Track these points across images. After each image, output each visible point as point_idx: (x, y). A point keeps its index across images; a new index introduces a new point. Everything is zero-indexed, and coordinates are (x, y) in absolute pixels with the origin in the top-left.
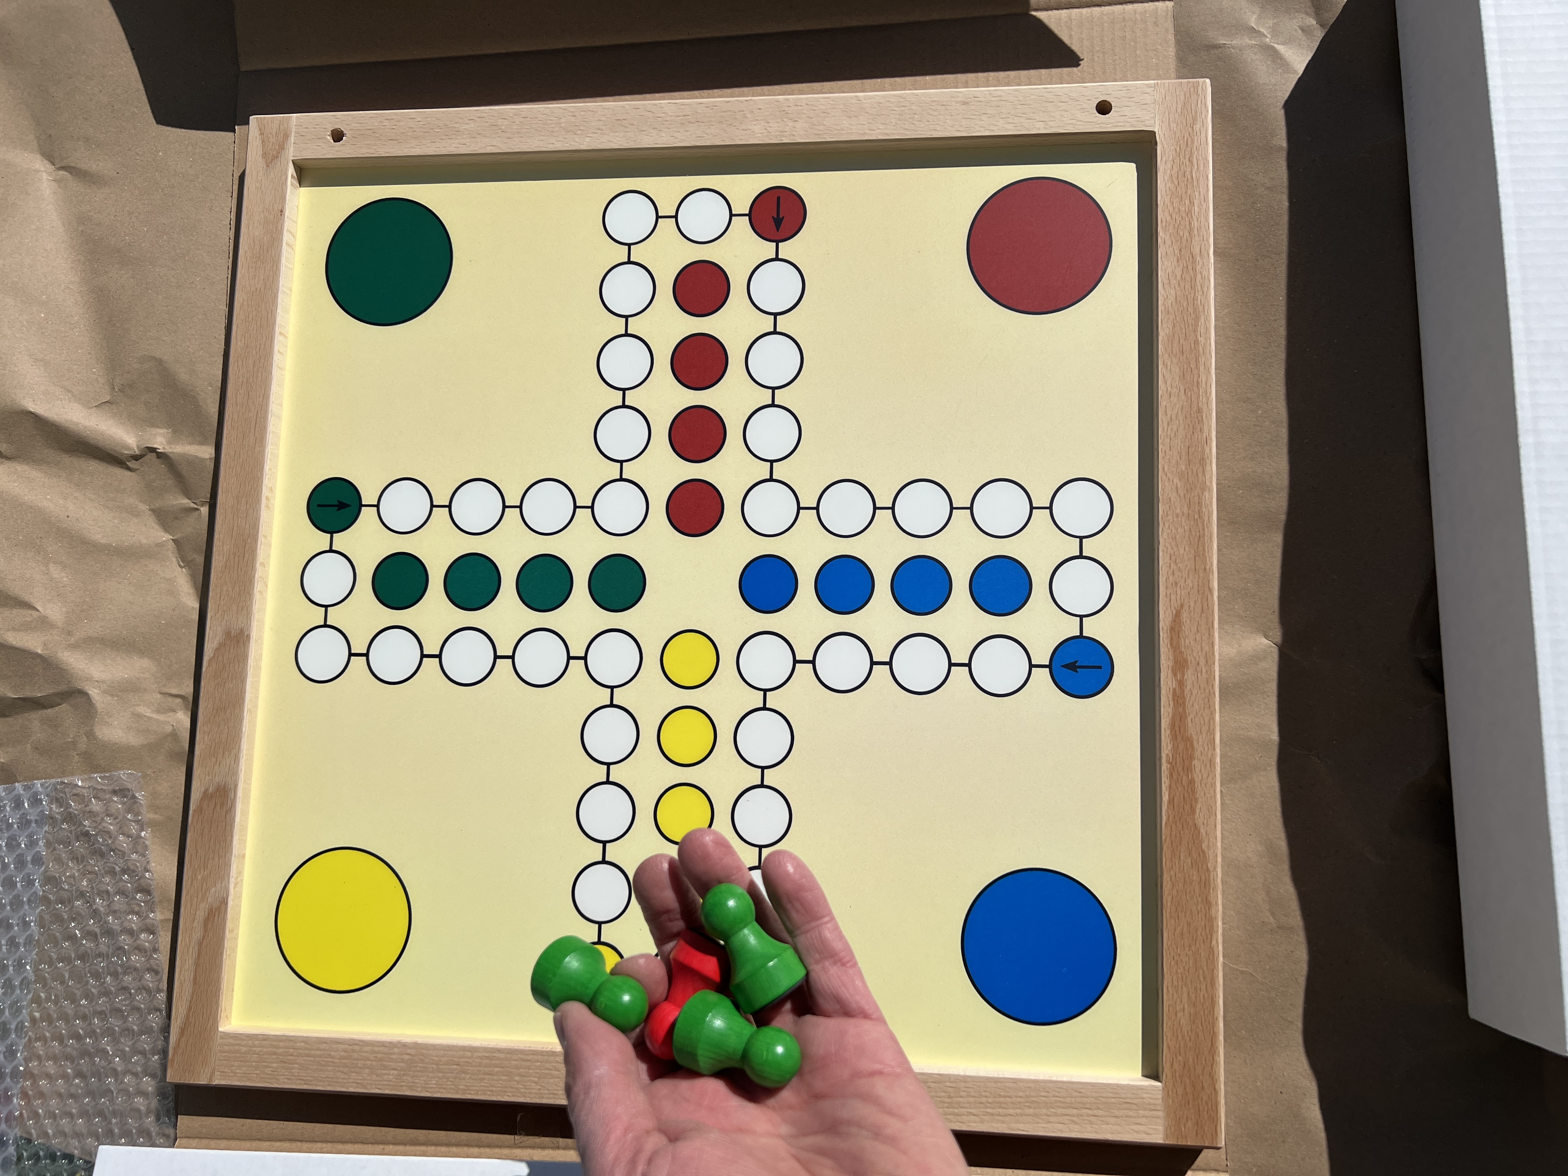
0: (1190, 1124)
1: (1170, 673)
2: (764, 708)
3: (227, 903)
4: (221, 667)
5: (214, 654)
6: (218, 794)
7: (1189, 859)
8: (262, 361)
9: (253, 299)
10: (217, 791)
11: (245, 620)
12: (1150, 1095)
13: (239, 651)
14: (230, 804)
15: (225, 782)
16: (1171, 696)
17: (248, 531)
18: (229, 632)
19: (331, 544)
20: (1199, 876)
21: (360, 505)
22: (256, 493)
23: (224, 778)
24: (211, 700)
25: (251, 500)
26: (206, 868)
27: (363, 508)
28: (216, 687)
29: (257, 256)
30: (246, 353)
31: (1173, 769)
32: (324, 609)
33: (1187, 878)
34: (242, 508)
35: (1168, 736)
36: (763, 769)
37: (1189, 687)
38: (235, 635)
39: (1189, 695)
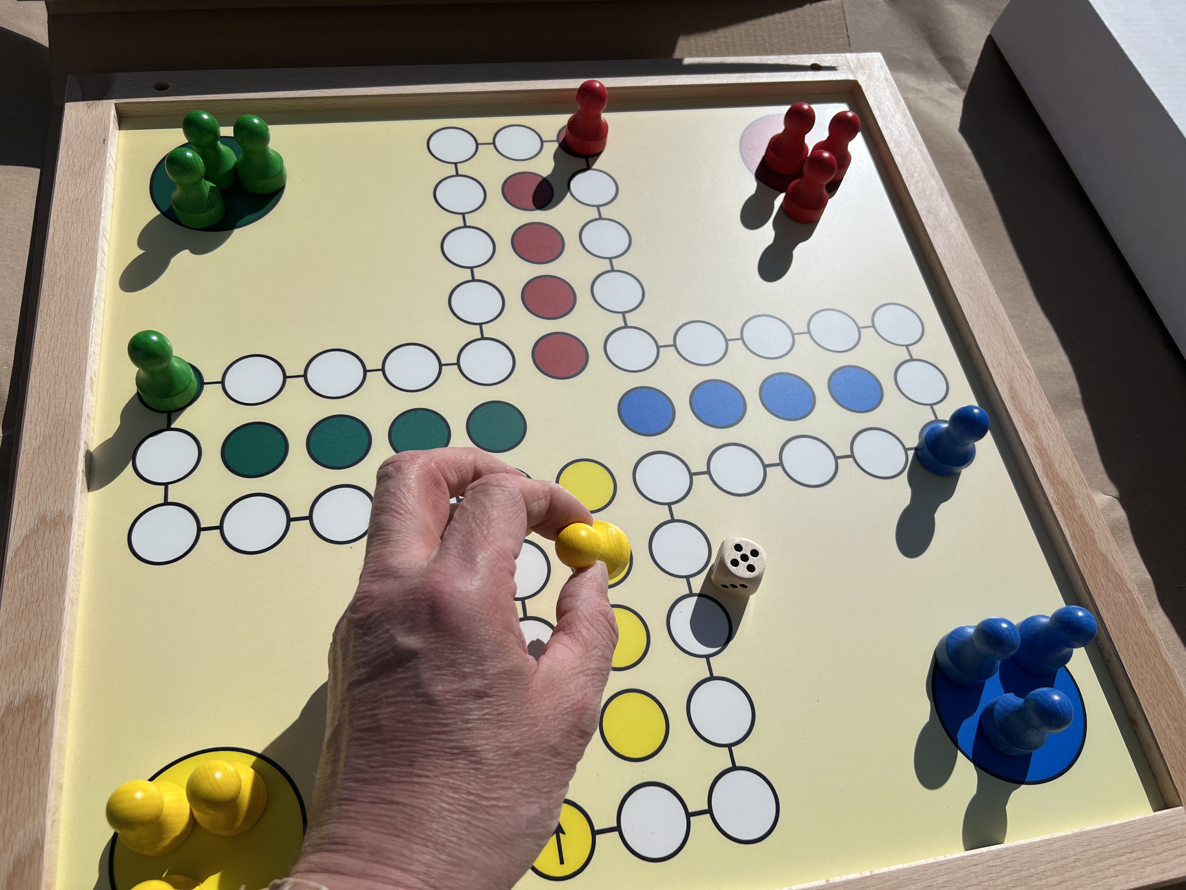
1: (1026, 432)
2: (673, 520)
3: (42, 847)
4: (33, 555)
5: (23, 542)
6: (27, 705)
7: (1110, 585)
8: (84, 257)
9: (73, 207)
10: (26, 702)
11: (66, 500)
12: (1178, 822)
13: (58, 535)
14: (45, 715)
15: (38, 690)
16: (1034, 450)
17: (68, 410)
18: (43, 516)
19: (170, 422)
20: (1125, 597)
21: (202, 383)
22: (78, 374)
23: (37, 684)
24: (18, 594)
25: (72, 381)
26: (10, 804)
27: (205, 386)
28: (26, 579)
29: (78, 173)
30: (65, 251)
31: (1062, 509)
32: (163, 487)
33: (1116, 601)
34: (61, 389)
35: (1046, 482)
36: (688, 578)
37: (1045, 441)
38: (52, 518)
39: (1047, 447)
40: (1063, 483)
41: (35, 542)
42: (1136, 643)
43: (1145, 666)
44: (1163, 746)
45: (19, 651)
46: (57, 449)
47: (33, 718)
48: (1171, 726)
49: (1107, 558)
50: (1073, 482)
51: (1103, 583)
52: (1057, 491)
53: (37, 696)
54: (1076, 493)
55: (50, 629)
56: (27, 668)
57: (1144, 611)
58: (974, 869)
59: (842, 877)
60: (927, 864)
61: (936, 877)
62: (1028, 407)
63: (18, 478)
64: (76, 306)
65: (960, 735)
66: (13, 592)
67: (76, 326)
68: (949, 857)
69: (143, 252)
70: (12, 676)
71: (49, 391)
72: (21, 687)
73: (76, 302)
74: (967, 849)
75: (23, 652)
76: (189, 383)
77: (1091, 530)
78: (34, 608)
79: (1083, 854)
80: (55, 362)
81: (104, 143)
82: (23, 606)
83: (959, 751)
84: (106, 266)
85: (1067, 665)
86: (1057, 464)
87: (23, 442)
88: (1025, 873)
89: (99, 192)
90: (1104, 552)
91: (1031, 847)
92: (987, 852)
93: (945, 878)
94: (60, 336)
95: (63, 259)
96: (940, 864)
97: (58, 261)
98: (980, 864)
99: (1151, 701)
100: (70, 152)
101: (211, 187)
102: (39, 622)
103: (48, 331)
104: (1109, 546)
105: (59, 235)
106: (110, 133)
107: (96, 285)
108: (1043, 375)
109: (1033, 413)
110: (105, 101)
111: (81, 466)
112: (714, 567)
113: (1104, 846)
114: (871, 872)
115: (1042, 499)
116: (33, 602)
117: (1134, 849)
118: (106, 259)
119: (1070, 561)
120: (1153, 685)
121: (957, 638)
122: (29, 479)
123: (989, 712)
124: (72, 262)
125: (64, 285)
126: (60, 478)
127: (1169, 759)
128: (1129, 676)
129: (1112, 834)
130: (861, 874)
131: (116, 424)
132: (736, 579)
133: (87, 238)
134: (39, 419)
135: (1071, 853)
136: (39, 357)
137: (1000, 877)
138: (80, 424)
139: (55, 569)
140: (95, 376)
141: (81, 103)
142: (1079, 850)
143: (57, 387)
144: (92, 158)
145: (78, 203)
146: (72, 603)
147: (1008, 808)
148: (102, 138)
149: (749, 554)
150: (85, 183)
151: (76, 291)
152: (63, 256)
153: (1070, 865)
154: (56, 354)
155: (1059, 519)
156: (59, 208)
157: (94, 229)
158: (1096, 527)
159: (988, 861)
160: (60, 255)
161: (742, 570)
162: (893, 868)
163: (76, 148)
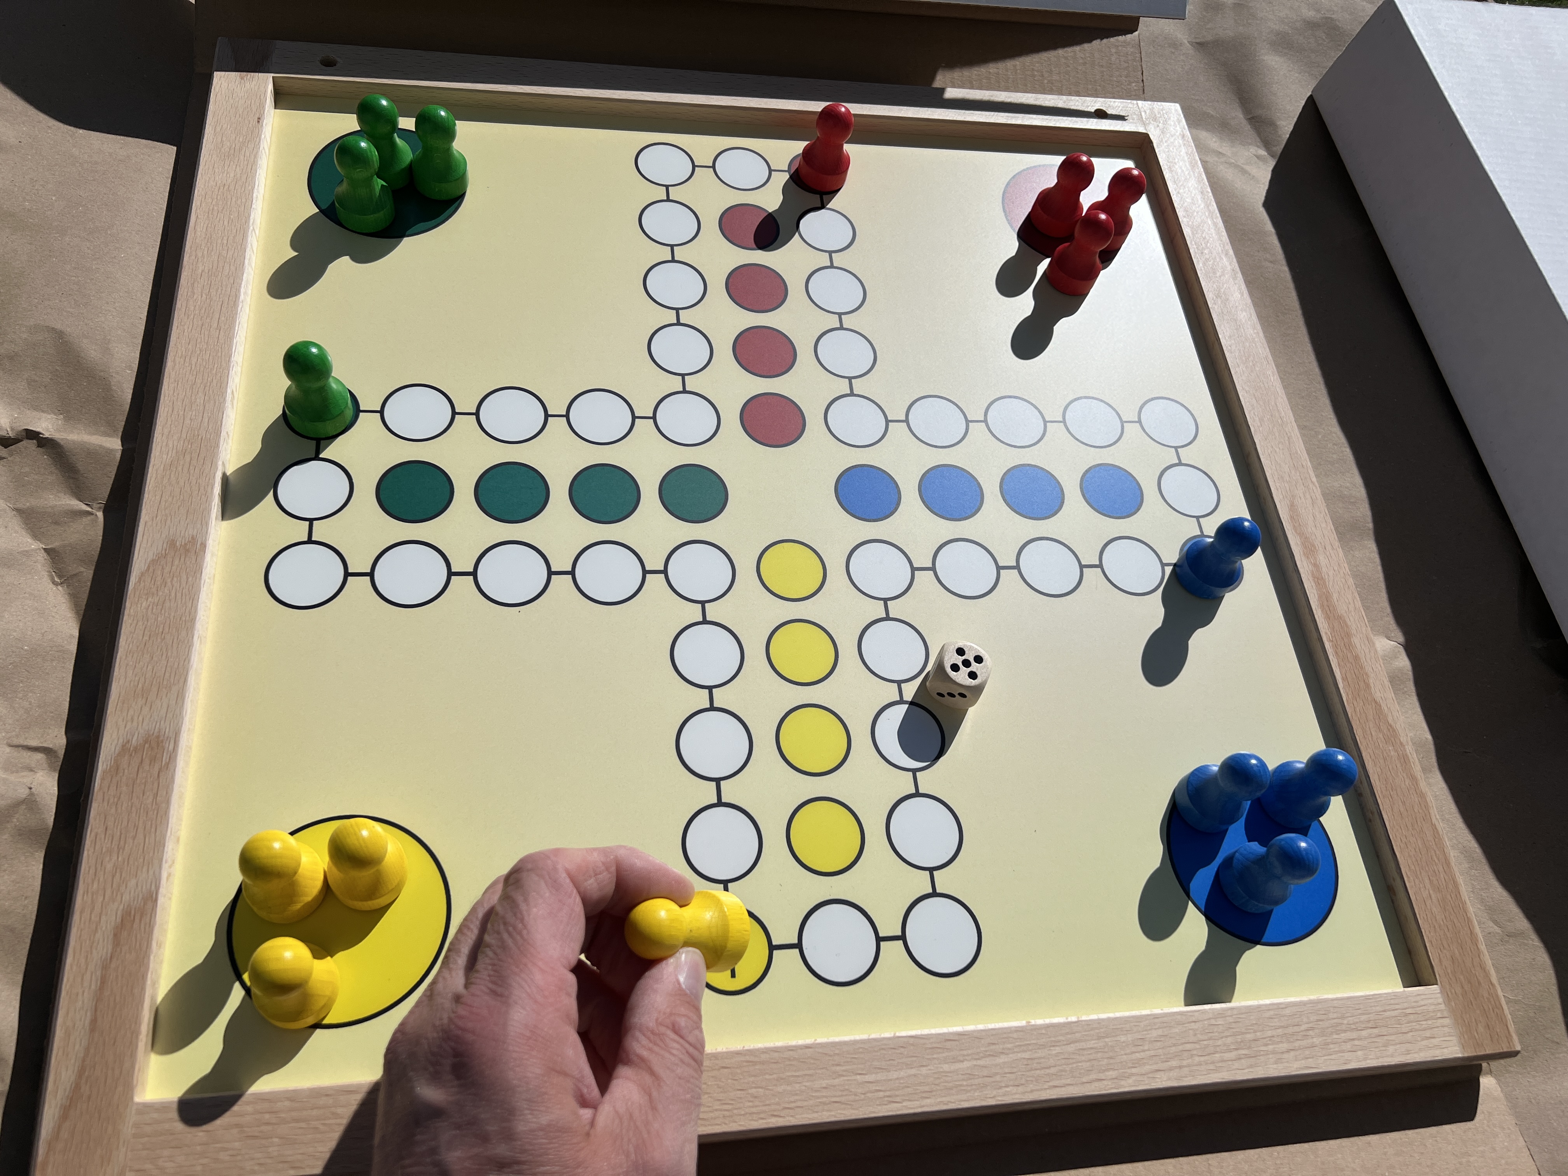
0: (1481, 1029)
1: (1303, 558)
2: (888, 618)
3: (156, 900)
4: (159, 583)
5: (149, 567)
6: (147, 746)
7: (1381, 736)
8: (230, 253)
9: (220, 193)
10: (146, 742)
11: (199, 526)
12: (1430, 1001)
13: (188, 563)
14: (166, 758)
15: (160, 729)
16: (1311, 579)
17: (206, 424)
18: (173, 540)
19: (318, 451)
20: (1396, 751)
21: (357, 411)
22: (219, 385)
23: (158, 724)
24: (140, 623)
25: (211, 392)
26: (121, 851)
27: (361, 414)
28: (151, 607)
29: (226, 154)
30: (209, 244)
31: (1335, 647)
32: (308, 523)
33: (1385, 754)
34: (198, 400)
35: (1320, 615)
36: (899, 683)
37: (1324, 569)
38: (183, 544)
39: (1326, 577)
40: (1340, 618)
41: (163, 568)
42: (1404, 803)
43: (1410, 828)
44: (1422, 917)
45: (140, 685)
46: (191, 468)
47: (153, 760)
48: (1433, 896)
49: (1380, 706)
50: (1351, 618)
51: (1373, 733)
52: (1333, 629)
53: (158, 737)
54: (1354, 631)
55: (176, 666)
56: (148, 705)
57: (1417, 769)
58: (1193, 1026)
59: (1045, 1020)
60: (1141, 1015)
61: (1150, 1030)
62: (1310, 530)
63: (146, 496)
64: (219, 307)
65: (1194, 885)
66: (135, 622)
67: (218, 331)
68: (1167, 1010)
69: (297, 254)
70: (131, 712)
71: (185, 401)
72: (140, 725)
73: (220, 304)
74: (1187, 1004)
75: (145, 688)
76: (345, 408)
77: (1366, 674)
78: (159, 640)
79: (1319, 1023)
80: (193, 368)
81: (258, 122)
82: (146, 638)
83: (1190, 902)
84: (253, 265)
85: (1321, 819)
86: (1335, 596)
87: (152, 455)
88: (1249, 1037)
89: (250, 179)
90: (1378, 699)
91: (1260, 1009)
92: (1209, 1009)
93: (1160, 1032)
94: (199, 340)
95: (205, 252)
96: (1156, 1017)
97: (200, 254)
98: (1201, 1021)
99: (1413, 867)
100: (218, 129)
101: (382, 186)
102: (164, 657)
103: (186, 334)
104: (1385, 694)
105: (202, 225)
106: (266, 111)
107: (243, 286)
108: (1331, 497)
109: (1314, 537)
110: (260, 74)
111: (217, 489)
112: (931, 672)
113: (1343, 1018)
114: (1078, 1018)
115: (1315, 635)
116: (158, 634)
117: (1377, 1024)
118: (254, 258)
119: (1338, 707)
120: (1417, 850)
121: (1201, 775)
122: (158, 497)
123: (1228, 861)
124: (216, 257)
125: (206, 282)
126: (194, 500)
127: (1428, 933)
128: (1391, 837)
129: (1353, 1006)
130: (1067, 1019)
131: (256, 447)
132: (955, 686)
133: (235, 231)
134: (172, 432)
135: (1304, 1020)
136: (174, 361)
137: (1222, 1038)
138: (219, 442)
139: (184, 601)
140: (236, 391)
141: (234, 73)
142: (1313, 1018)
143: (193, 398)
144: (243, 139)
145: (225, 189)
146: (201, 641)
147: (1239, 968)
148: (257, 116)
149: (972, 660)
150: (234, 167)
151: (219, 290)
152: (206, 249)
153: (1301, 1033)
154: (194, 360)
155: (1331, 657)
156: (203, 193)
157: (243, 221)
158: (1372, 671)
159: (1210, 1019)
160: (203, 247)
161: (962, 676)
162: (1103, 1016)
163: (226, 125)
